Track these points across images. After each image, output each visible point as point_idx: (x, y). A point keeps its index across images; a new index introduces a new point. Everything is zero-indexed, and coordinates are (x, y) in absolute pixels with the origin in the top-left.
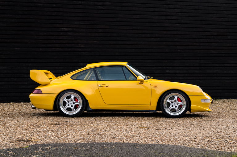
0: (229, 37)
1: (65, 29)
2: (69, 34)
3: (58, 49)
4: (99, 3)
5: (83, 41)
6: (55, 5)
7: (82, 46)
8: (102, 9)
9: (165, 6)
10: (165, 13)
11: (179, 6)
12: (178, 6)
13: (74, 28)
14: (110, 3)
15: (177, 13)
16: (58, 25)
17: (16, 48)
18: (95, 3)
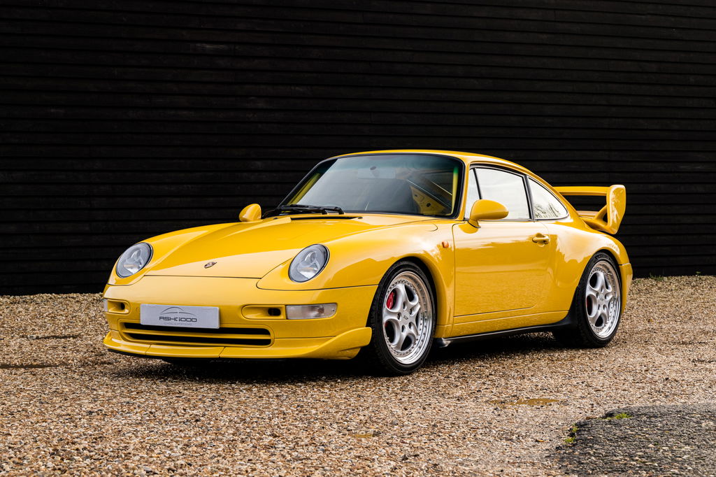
1: (208, 46)
5: (264, 87)
7: (261, 104)
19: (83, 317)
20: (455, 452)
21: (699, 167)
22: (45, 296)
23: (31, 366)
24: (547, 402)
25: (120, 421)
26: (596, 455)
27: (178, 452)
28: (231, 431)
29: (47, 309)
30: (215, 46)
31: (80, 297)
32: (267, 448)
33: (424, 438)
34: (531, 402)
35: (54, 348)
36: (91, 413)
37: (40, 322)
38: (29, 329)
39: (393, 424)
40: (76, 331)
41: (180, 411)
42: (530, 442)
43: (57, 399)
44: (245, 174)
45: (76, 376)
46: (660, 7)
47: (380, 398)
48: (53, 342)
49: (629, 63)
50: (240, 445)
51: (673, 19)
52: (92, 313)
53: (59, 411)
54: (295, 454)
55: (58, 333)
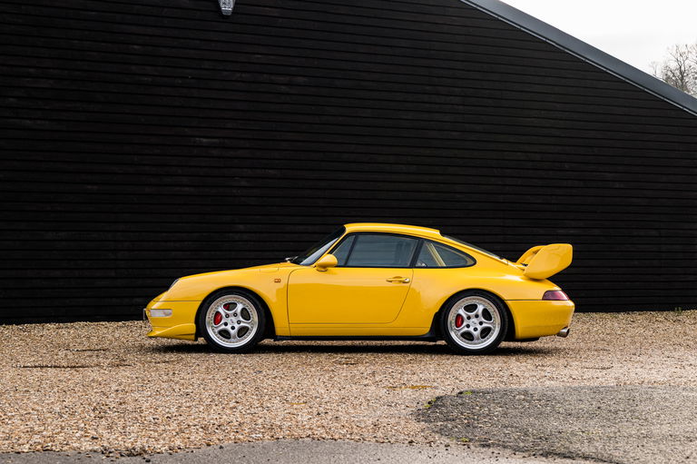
0: (567, 166)
1: (204, 140)
2: (215, 152)
3: (187, 189)
4: (282, 78)
5: (246, 170)
6: (180, 82)
7: (244, 183)
8: (288, 94)
9: (428, 88)
10: (427, 105)
11: (460, 89)
12: (456, 89)
13: (224, 138)
14: (305, 79)
15: (455, 106)
16: (186, 130)
17: (89, 187)
18: (273, 77)
19: (110, 337)
20: (352, 411)
21: (572, 232)
22: (82, 323)
23: (75, 367)
24: (424, 387)
25: (137, 395)
26: (441, 413)
27: (174, 410)
28: (209, 400)
29: (84, 332)
30: (209, 140)
31: (108, 324)
32: (231, 408)
33: (335, 405)
34: (413, 387)
35: (90, 356)
36: (117, 391)
37: (79, 341)
38: (71, 345)
39: (316, 397)
40: (105, 346)
41: (177, 390)
42: (403, 407)
43: (94, 385)
44: (231, 234)
45: (106, 372)
46: (543, 112)
47: (313, 384)
48: (89, 353)
49: (519, 154)
50: (214, 407)
51: (553, 121)
52: (117, 335)
53: (95, 390)
54: (248, 411)
55: (92, 348)
